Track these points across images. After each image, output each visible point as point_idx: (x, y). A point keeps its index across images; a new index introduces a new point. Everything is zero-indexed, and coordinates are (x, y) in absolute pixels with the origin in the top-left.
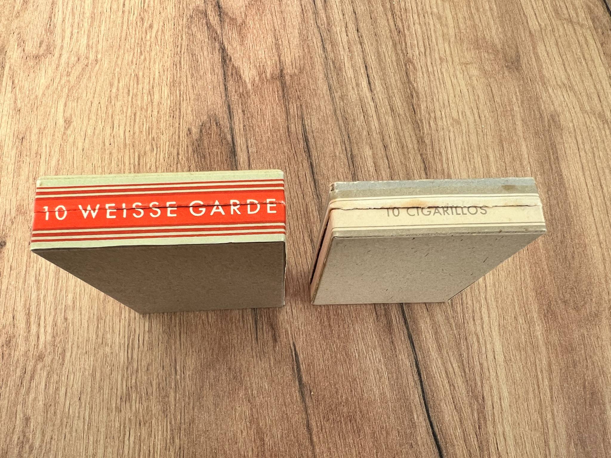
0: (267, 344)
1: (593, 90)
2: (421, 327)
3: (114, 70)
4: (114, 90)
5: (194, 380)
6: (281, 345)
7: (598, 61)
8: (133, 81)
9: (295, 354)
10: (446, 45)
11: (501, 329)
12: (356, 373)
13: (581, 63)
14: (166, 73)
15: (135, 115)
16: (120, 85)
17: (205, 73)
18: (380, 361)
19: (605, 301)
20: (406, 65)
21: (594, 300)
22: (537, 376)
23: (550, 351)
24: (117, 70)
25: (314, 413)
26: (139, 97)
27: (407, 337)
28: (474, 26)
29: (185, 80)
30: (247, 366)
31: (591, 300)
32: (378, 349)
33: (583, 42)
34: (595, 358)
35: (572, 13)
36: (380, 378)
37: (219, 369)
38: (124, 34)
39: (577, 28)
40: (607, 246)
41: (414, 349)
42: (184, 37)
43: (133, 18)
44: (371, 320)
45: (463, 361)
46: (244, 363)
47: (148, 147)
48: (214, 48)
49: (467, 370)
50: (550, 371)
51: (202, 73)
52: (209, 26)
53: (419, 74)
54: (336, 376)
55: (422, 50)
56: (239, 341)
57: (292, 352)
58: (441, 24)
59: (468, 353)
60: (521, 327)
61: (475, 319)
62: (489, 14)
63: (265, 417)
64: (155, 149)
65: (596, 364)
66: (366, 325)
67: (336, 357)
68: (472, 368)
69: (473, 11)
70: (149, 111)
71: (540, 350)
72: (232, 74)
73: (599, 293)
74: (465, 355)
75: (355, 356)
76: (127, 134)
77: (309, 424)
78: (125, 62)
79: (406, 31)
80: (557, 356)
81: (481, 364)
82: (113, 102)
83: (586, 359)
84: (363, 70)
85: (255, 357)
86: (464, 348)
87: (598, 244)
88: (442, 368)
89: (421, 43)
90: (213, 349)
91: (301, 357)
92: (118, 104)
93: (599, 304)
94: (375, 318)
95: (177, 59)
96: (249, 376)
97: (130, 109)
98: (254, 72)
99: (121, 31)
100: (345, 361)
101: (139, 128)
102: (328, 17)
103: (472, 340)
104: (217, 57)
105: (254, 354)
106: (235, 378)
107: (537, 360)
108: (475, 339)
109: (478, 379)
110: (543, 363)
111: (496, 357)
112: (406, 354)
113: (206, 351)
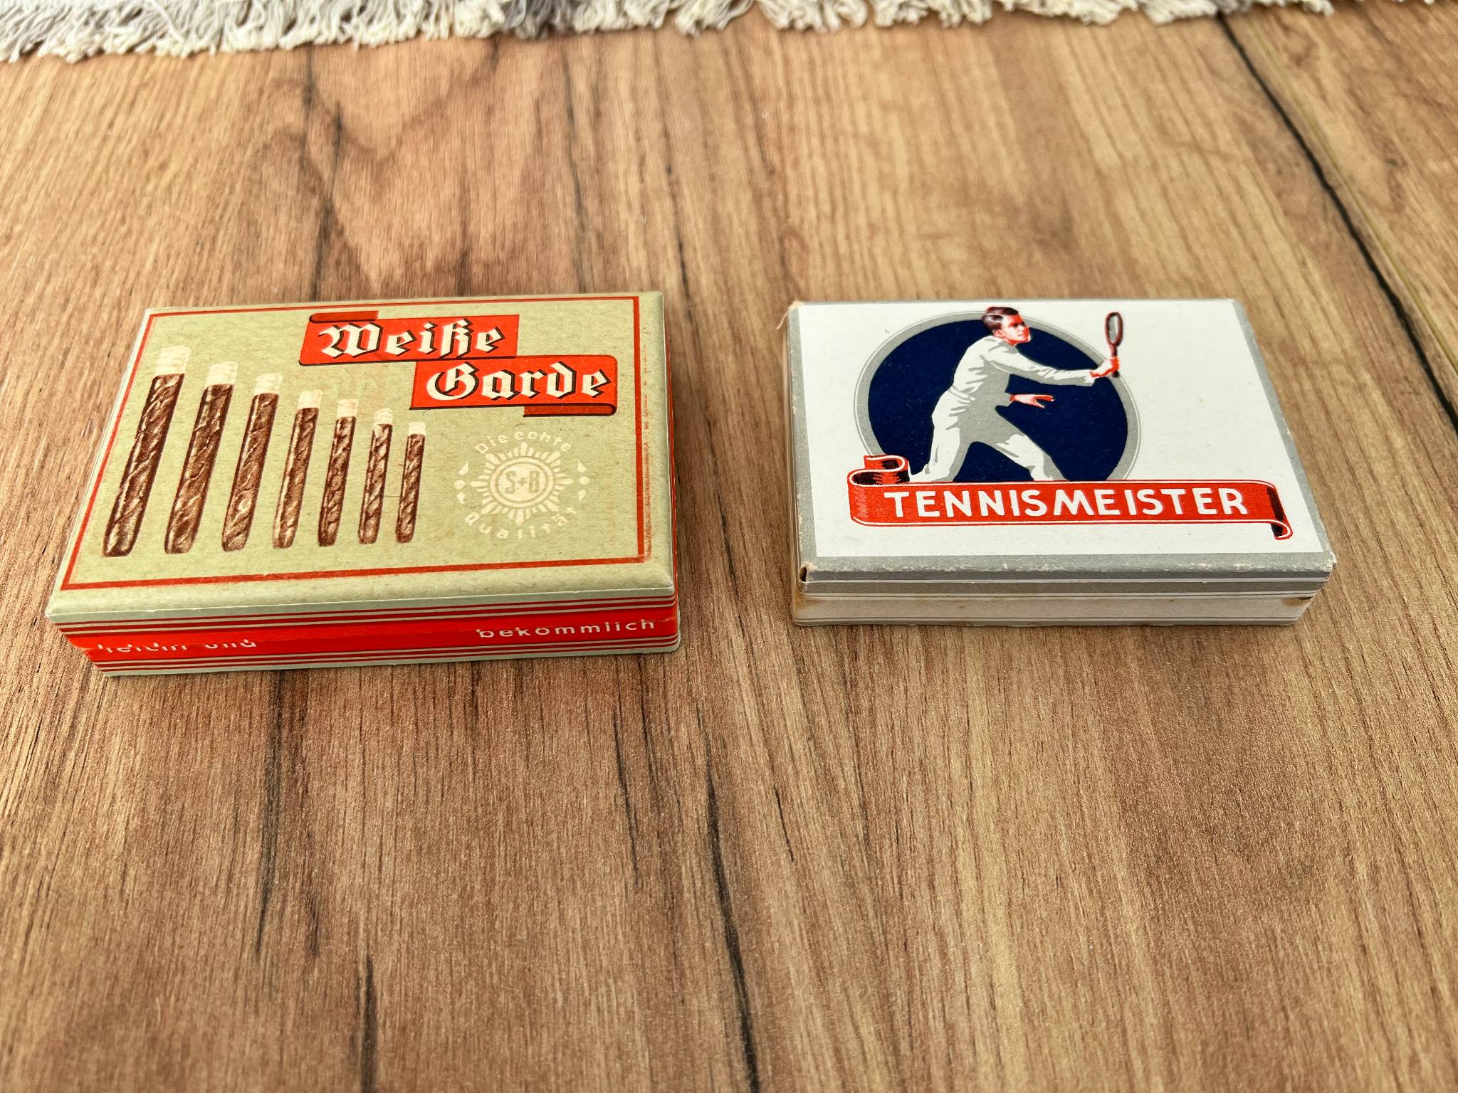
0: (287, 960)
1: (1260, 290)
2: (768, 908)
3: (45, 256)
4: (31, 300)
5: (38, 1076)
6: (330, 963)
7: (1270, 229)
8: (86, 278)
9: (368, 993)
10: (888, 198)
11: (1015, 916)
12: (551, 1056)
13: (1228, 234)
14: (172, 261)
15: (66, 354)
16: (49, 289)
17: (271, 260)
18: (630, 1015)
19: (1333, 829)
20: (781, 240)
21: (1297, 824)
22: (1128, 1066)
23: (1169, 984)
24: (53, 255)
26: (88, 316)
27: (721, 940)
28: (959, 160)
29: (215, 279)
30: (210, 1030)
31: (1290, 825)
32: (629, 978)
33: (1229, 187)
34: (1313, 1006)
35: (1201, 132)
36: (626, 1070)
37: (123, 1040)
38: (91, 184)
39: (1215, 161)
40: (1325, 670)
41: (742, 977)
42: (238, 187)
43: (123, 150)
44: (617, 889)
45: (892, 1015)
46: (201, 1023)
47: (79, 426)
48: (304, 210)
49: (904, 1046)
50: (1171, 1049)
51: (262, 260)
52: (305, 164)
53: (815, 259)
54: (484, 1065)
55: (826, 208)
56: (202, 952)
57: (358, 987)
58: (877, 155)
59: (910, 992)
60: (1077, 908)
61: (936, 883)
62: (995, 135)
64: (95, 431)
65: (1314, 1026)
66: (599, 904)
67: (493, 1003)
68: (919, 1040)
69: (958, 128)
70: (105, 345)
71: (1135, 981)
72: (338, 263)
73: (1313, 804)
74: (899, 997)
75: (555, 1000)
76: (32, 399)
78: (78, 239)
79: (789, 172)
80: (1191, 1000)
81: (949, 1027)
82: (19, 325)
83: (1284, 1009)
84: (671, 253)
85: (240, 1005)
86: (897, 974)
87: (1298, 667)
88: (825, 1039)
89: (824, 195)
90: (116, 978)
91: (383, 1002)
92: (31, 330)
93: (1312, 837)
94: (631, 882)
95: (208, 231)
96: (209, 1064)
97: (56, 341)
98: (394, 257)
99: (88, 177)
100: (520, 1017)
101: (69, 381)
102: (599, 144)
103: (925, 948)
104: (310, 226)
105: (240, 993)
106: (165, 1069)
107: (1128, 1014)
108: (932, 948)
109: (938, 1073)
110: (1147, 1020)
111: (999, 1003)
112: (715, 996)
113: (92, 983)
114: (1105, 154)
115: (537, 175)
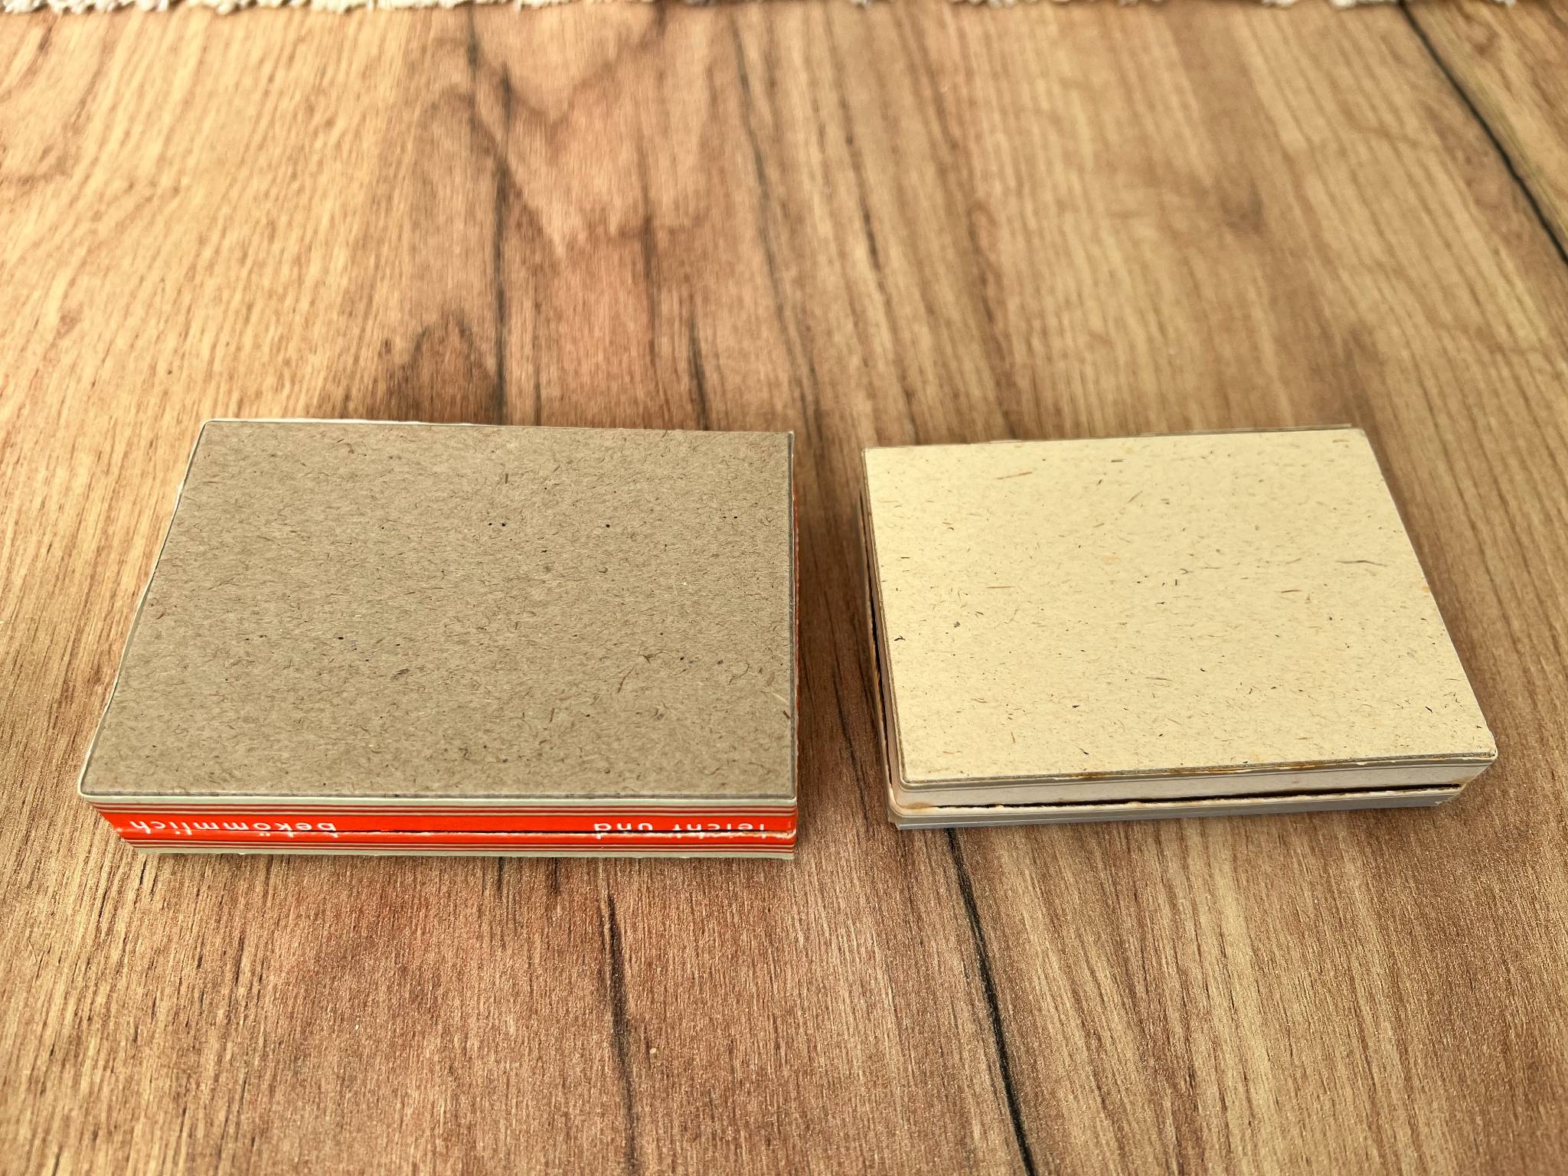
0: (529, 898)
1: (1455, 277)
2: (999, 858)
3: (219, 209)
4: (207, 253)
5: (290, 1003)
6: (571, 902)
7: (1462, 217)
8: (262, 234)
9: (611, 929)
10: (1074, 178)
11: (1240, 870)
12: (796, 992)
13: (1419, 220)
14: (349, 219)
15: (250, 308)
16: (226, 243)
17: (450, 220)
18: (871, 955)
19: (1545, 796)
20: (969, 214)
21: (1511, 792)
22: (1358, 1013)
23: (1394, 938)
24: (225, 210)
25: (654, 1112)
26: (269, 271)
27: (955, 886)
28: (1144, 140)
29: (394, 237)
30: (459, 962)
31: (1505, 792)
32: (868, 920)
33: (1418, 174)
34: (1531, 960)
35: (1389, 118)
36: (871, 1007)
37: (373, 970)
38: (257, 138)
39: (1403, 147)
40: (1533, 647)
41: (978, 922)
42: (410, 146)
43: (286, 105)
44: (850, 836)
45: (1126, 960)
46: (450, 955)
47: (270, 381)
48: (479, 170)
49: (1140, 989)
50: (1398, 997)
51: (441, 219)
52: (475, 124)
53: (1004, 233)
54: (731, 999)
55: (1012, 183)
56: (444, 889)
57: (602, 925)
58: (1061, 131)
59: (1143, 939)
60: (1300, 865)
62: (1179, 115)
63: (497, 1122)
64: (288, 385)
65: (1535, 978)
66: (833, 850)
67: (735, 941)
68: (1154, 986)
69: (1141, 108)
70: (289, 301)
71: (1360, 933)
72: (519, 225)
73: (1526, 773)
74: (1132, 944)
75: (797, 940)
76: (220, 351)
77: (633, 1150)
78: (250, 193)
79: (973, 146)
80: (1415, 953)
81: (1182, 972)
82: (198, 279)
83: (1504, 961)
84: (858, 224)
85: (487, 939)
86: (1129, 923)
87: (1507, 643)
88: (1063, 982)
89: (1009, 171)
90: (361, 911)
91: (627, 939)
92: (211, 284)
93: (1526, 803)
94: (862, 830)
95: (382, 189)
96: (461, 994)
97: (238, 297)
98: (576, 221)
99: (254, 131)
100: (764, 955)
101: (256, 336)
102: (776, 113)
103: (1155, 899)
104: (486, 188)
105: (485, 927)
106: (417, 998)
107: (1355, 964)
108: (1162, 899)
109: (1174, 1016)
110: (1373, 970)
111: (1229, 951)
112: (953, 939)
113: (338, 916)
114: (1292, 137)
115: (716, 142)
